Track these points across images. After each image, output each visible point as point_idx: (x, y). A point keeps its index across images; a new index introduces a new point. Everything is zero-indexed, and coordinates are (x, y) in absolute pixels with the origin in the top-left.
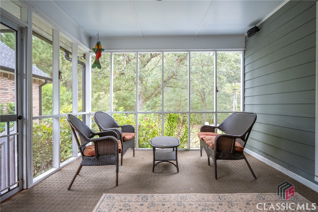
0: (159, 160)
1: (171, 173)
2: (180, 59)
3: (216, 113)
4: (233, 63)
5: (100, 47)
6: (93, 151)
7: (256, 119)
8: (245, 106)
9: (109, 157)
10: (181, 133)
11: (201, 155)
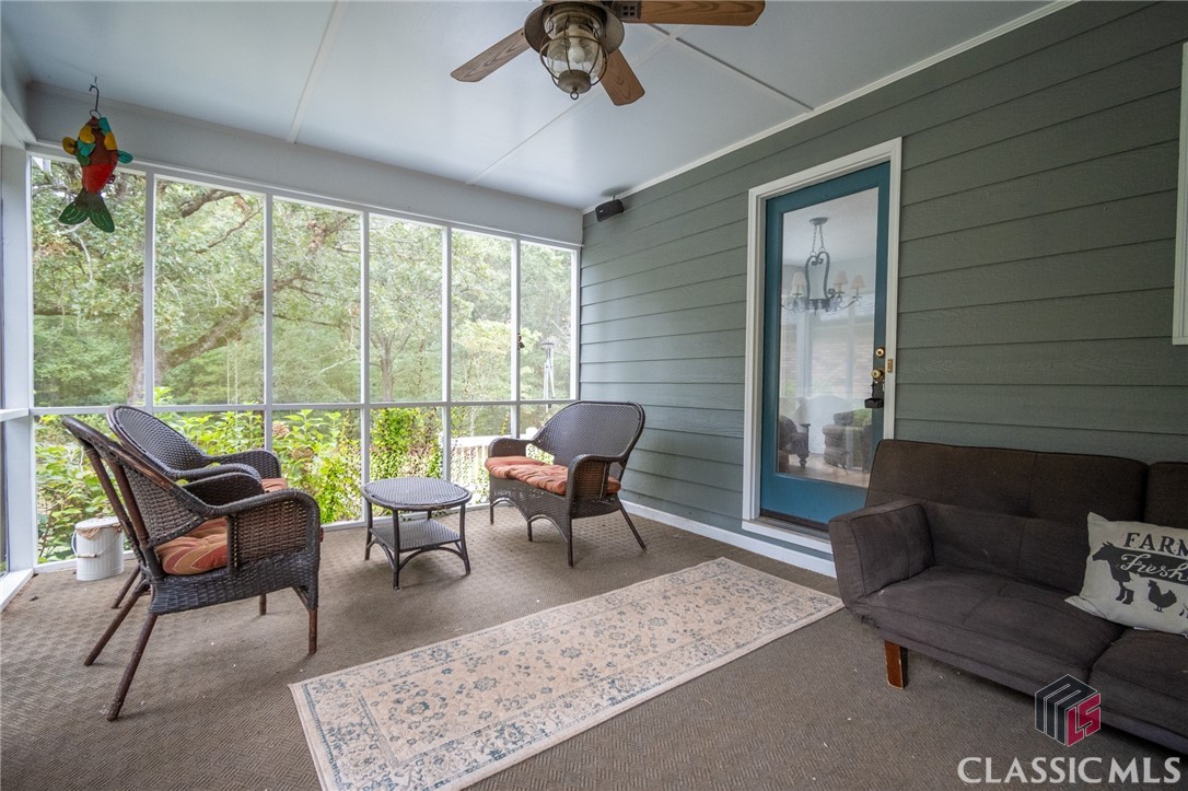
0: (413, 549)
1: (450, 578)
2: (323, 227)
3: (518, 403)
4: (483, 264)
5: (106, 142)
6: (222, 548)
7: (644, 416)
8: (583, 385)
9: (281, 560)
10: (421, 466)
11: (492, 521)
